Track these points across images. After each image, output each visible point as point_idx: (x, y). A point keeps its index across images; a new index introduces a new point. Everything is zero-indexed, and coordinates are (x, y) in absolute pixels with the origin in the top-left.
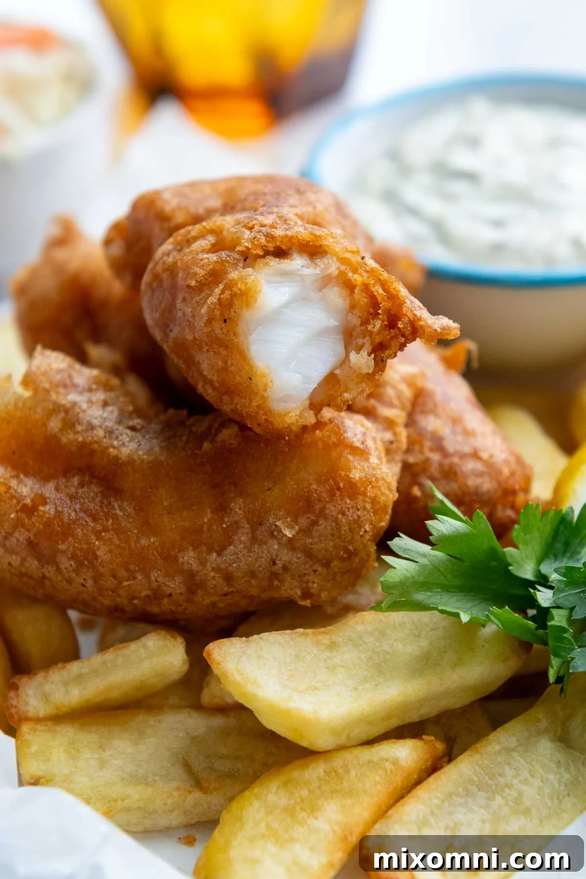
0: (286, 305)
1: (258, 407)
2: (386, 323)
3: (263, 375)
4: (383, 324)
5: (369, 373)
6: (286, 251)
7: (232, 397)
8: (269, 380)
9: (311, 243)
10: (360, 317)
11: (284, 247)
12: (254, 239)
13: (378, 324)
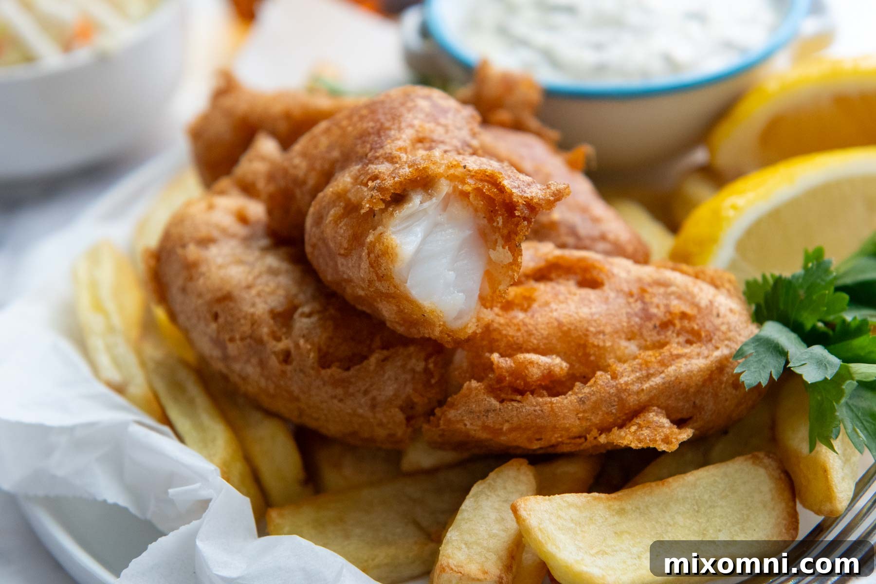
0: (424, 241)
1: (441, 332)
2: (506, 215)
3: (432, 312)
4: (504, 217)
5: (510, 263)
6: (402, 194)
7: (418, 328)
8: (439, 312)
9: (419, 178)
10: (484, 217)
11: (398, 192)
12: (372, 198)
13: (500, 220)
